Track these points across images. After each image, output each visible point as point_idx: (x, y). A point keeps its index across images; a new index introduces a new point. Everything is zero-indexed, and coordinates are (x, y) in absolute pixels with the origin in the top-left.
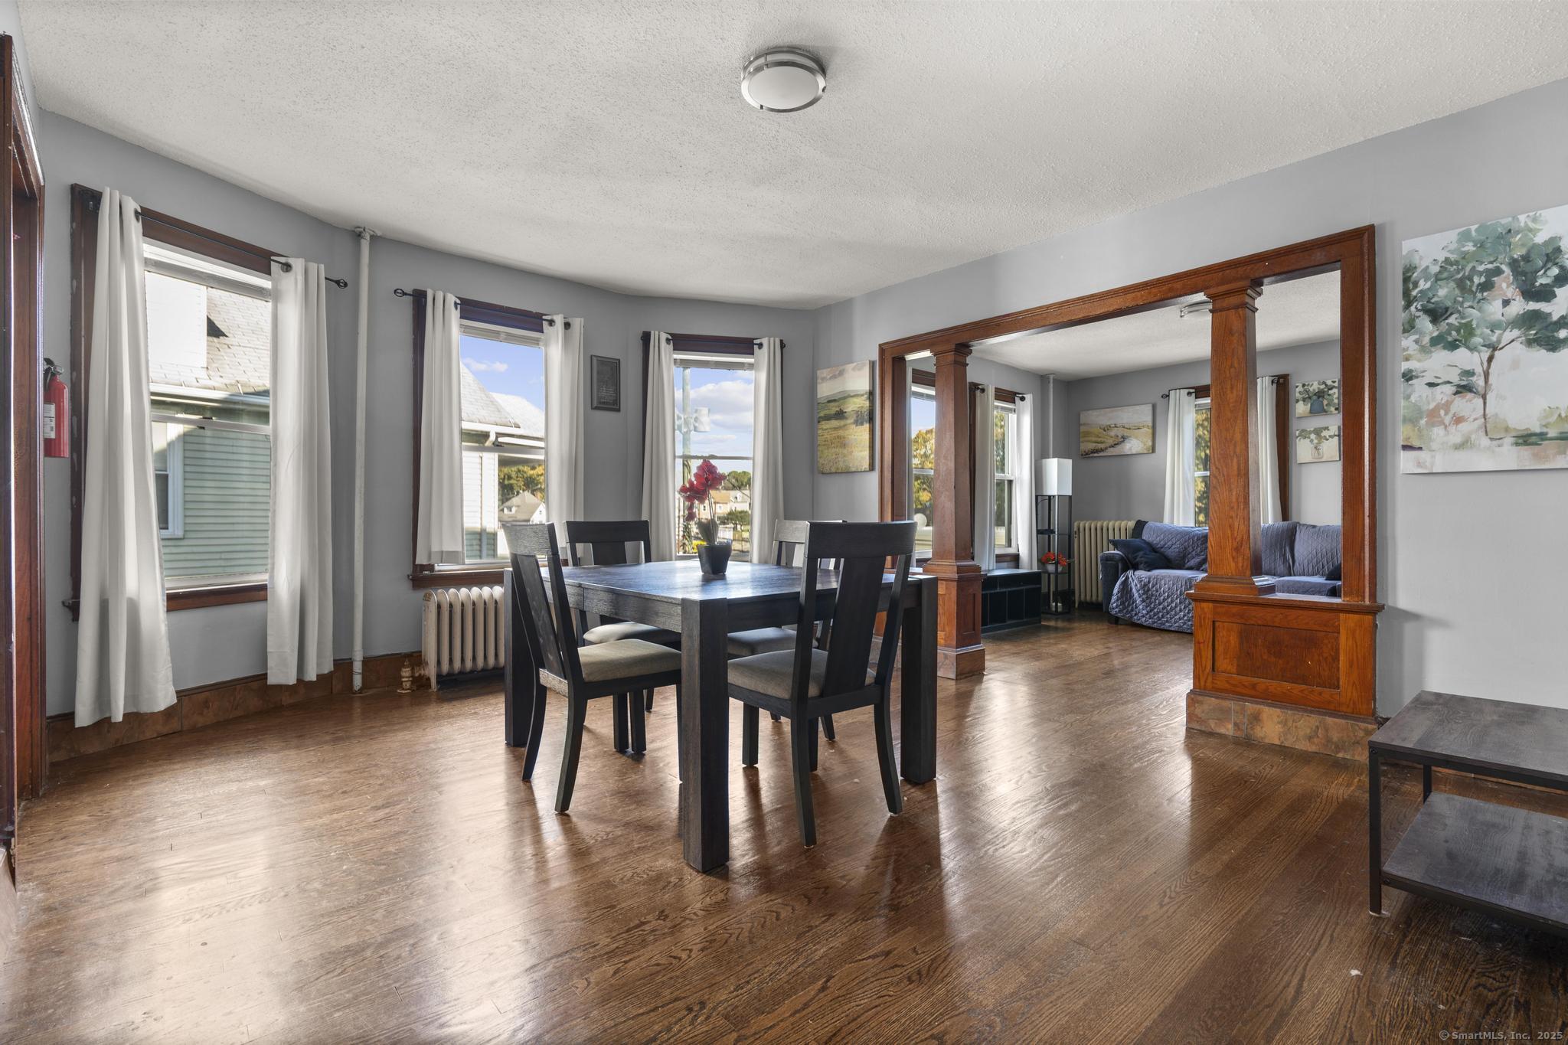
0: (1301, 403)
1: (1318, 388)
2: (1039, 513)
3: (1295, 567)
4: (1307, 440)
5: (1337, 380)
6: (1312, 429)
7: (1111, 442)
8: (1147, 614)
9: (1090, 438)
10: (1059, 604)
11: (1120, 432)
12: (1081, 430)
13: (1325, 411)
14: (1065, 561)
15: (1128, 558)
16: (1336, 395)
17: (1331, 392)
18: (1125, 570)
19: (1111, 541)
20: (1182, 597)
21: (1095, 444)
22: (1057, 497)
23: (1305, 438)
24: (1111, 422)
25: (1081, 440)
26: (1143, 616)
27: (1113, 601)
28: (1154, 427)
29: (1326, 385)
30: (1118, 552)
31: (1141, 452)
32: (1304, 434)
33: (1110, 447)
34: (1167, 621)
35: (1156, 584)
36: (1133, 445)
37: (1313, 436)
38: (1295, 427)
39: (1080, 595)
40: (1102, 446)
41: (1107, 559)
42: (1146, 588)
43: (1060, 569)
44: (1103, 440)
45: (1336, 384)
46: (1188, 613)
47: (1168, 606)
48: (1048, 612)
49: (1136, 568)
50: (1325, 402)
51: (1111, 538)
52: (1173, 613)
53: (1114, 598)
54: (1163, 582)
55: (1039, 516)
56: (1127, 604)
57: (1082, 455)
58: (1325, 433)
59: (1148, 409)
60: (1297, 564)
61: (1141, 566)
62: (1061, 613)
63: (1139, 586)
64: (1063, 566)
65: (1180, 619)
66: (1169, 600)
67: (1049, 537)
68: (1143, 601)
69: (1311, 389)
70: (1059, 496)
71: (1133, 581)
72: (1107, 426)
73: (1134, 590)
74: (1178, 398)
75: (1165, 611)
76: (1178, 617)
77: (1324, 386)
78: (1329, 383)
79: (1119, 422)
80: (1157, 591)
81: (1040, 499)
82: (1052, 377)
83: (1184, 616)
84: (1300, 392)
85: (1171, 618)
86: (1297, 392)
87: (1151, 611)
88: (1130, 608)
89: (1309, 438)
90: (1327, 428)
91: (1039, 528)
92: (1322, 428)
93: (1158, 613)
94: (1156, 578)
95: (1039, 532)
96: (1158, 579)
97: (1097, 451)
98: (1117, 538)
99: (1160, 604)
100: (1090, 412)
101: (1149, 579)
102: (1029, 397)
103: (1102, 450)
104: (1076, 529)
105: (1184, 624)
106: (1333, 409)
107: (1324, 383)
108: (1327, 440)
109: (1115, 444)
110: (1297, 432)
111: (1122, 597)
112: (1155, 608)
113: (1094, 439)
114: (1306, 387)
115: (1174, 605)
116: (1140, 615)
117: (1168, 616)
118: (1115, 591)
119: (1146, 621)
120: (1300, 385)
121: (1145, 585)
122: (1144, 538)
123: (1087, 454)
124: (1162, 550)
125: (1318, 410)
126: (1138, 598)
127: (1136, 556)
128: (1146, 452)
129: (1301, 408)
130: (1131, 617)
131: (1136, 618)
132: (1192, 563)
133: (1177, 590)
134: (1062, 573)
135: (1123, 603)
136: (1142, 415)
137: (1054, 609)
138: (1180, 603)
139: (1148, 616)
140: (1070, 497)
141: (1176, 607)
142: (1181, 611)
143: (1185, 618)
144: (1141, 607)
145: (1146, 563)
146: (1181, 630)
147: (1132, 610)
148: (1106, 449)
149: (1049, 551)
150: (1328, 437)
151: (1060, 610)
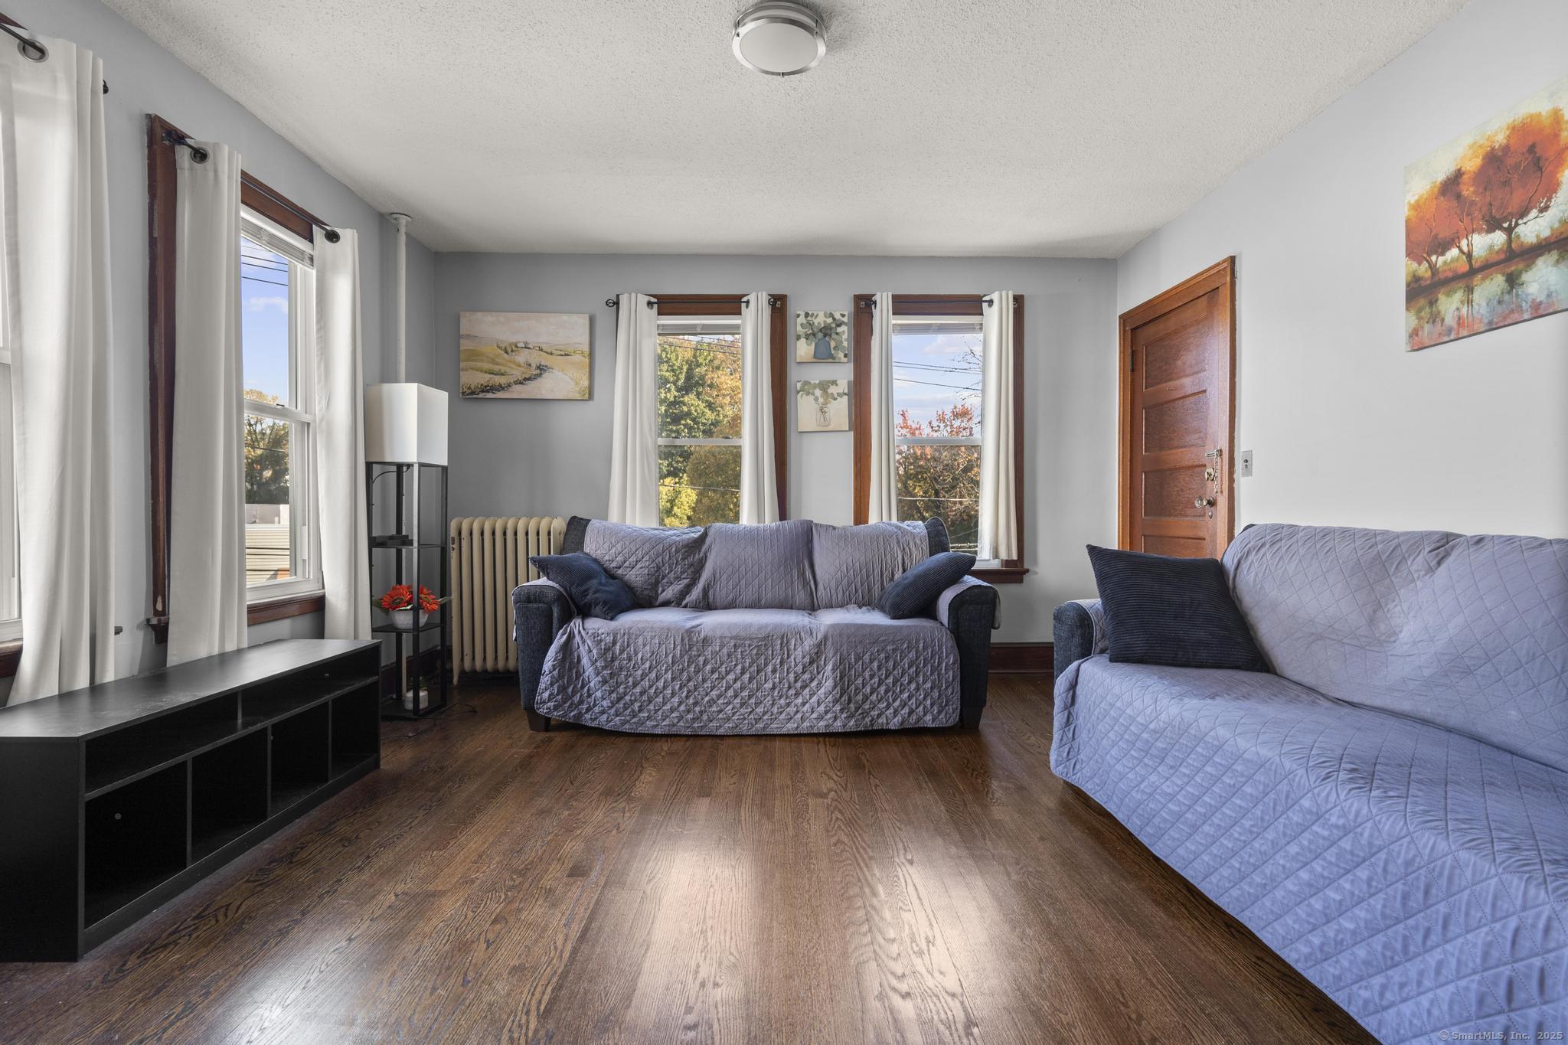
0: (803, 340)
1: (825, 322)
2: (376, 499)
3: (820, 593)
4: (811, 398)
5: (846, 313)
6: (817, 382)
7: (518, 373)
8: (610, 708)
9: (479, 364)
10: (422, 694)
11: (535, 358)
12: (462, 348)
13: (832, 357)
14: (433, 602)
15: (570, 596)
16: (845, 336)
17: (839, 330)
18: (566, 619)
19: (534, 561)
20: (676, 667)
21: (488, 376)
22: (416, 468)
23: (808, 394)
24: (519, 339)
25: (462, 365)
26: (603, 712)
27: (542, 686)
28: (591, 355)
29: (834, 319)
30: (551, 583)
31: (571, 396)
32: (807, 388)
33: (516, 383)
34: (649, 718)
35: (628, 646)
36: (560, 382)
37: (818, 392)
38: (796, 376)
39: (462, 659)
40: (502, 380)
41: (529, 599)
42: (609, 656)
43: (423, 619)
44: (503, 369)
45: (845, 319)
46: (687, 697)
47: (650, 687)
48: (397, 714)
49: (585, 613)
50: (833, 344)
51: (532, 553)
52: (660, 700)
53: (545, 681)
54: (640, 641)
55: (375, 509)
56: (570, 690)
57: (463, 393)
58: (832, 390)
59: (583, 321)
60: (821, 587)
61: (598, 610)
62: (428, 712)
63: (595, 651)
64: (431, 612)
65: (672, 710)
66: (653, 675)
67: (399, 553)
68: (604, 682)
69: (816, 322)
70: (421, 465)
71: (584, 642)
72: (510, 345)
73: (585, 661)
74: (633, 308)
75: (645, 698)
76: (668, 707)
77: (830, 320)
78: (837, 316)
79: (533, 341)
80: (630, 660)
81: (377, 470)
82: (403, 220)
83: (680, 703)
84: (802, 324)
85: (656, 711)
86: (797, 325)
87: (619, 699)
88: (577, 699)
89: (813, 394)
90: (834, 383)
91: (375, 534)
92: (829, 382)
93: (632, 702)
94: (628, 633)
95: (374, 543)
96: (630, 635)
97: (492, 389)
98: (544, 553)
99: (635, 685)
100: (479, 315)
101: (615, 636)
102: (349, 237)
103: (501, 388)
104: (453, 533)
105: (680, 718)
106: (841, 355)
107: (831, 315)
108: (835, 399)
109: (526, 379)
110: (799, 385)
111: (561, 676)
112: (625, 694)
113: (487, 366)
114: (809, 318)
115: (661, 684)
116: (597, 709)
117: (651, 707)
118: (547, 666)
119: (608, 721)
120: (803, 314)
121: (607, 650)
122: (587, 550)
123: (473, 393)
124: (620, 572)
125: (823, 355)
126: (593, 676)
127: (587, 590)
128: (578, 397)
129: (802, 349)
130: (580, 715)
131: (588, 716)
132: (669, 593)
133: (667, 655)
134: (429, 626)
135: (563, 689)
136: (571, 329)
137: (410, 706)
138: (673, 679)
139: (612, 711)
140: (444, 469)
141: (665, 688)
142: (673, 694)
143: (682, 708)
144: (599, 694)
145: (605, 603)
146: (674, 730)
147: (581, 702)
148: (509, 385)
149: (399, 581)
150: (836, 396)
151: (423, 705)
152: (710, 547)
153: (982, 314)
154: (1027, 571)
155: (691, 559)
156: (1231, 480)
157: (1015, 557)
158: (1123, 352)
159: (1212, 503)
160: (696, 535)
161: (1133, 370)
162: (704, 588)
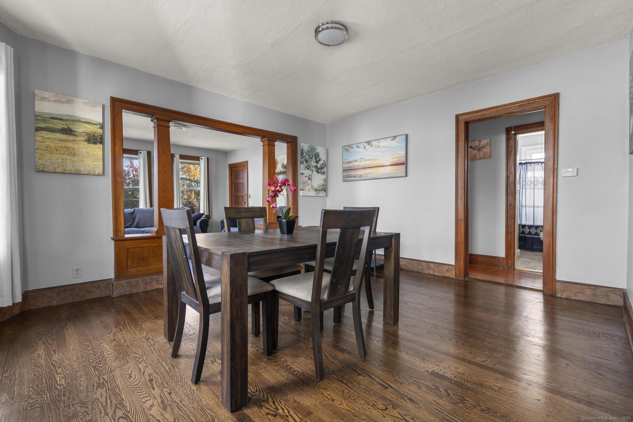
152: (136, 214)
153: (200, 161)
154: (211, 217)
155: (132, 217)
156: (248, 199)
157: (208, 214)
158: (229, 172)
159: (245, 203)
160: (132, 211)
161: (231, 176)
162: (137, 223)
